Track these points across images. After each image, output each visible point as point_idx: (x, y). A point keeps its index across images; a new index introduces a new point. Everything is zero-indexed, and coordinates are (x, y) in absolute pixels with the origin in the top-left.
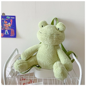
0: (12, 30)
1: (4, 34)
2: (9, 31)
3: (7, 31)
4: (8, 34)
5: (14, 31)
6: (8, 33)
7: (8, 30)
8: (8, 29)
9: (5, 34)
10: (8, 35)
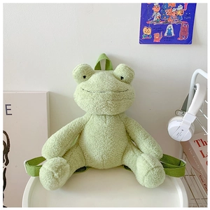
0: (185, 25)
1: (163, 34)
2: (176, 27)
3: (172, 28)
4: (173, 35)
5: (187, 26)
6: (172, 31)
7: (174, 25)
8: (175, 23)
9: (166, 35)
10: (172, 37)
